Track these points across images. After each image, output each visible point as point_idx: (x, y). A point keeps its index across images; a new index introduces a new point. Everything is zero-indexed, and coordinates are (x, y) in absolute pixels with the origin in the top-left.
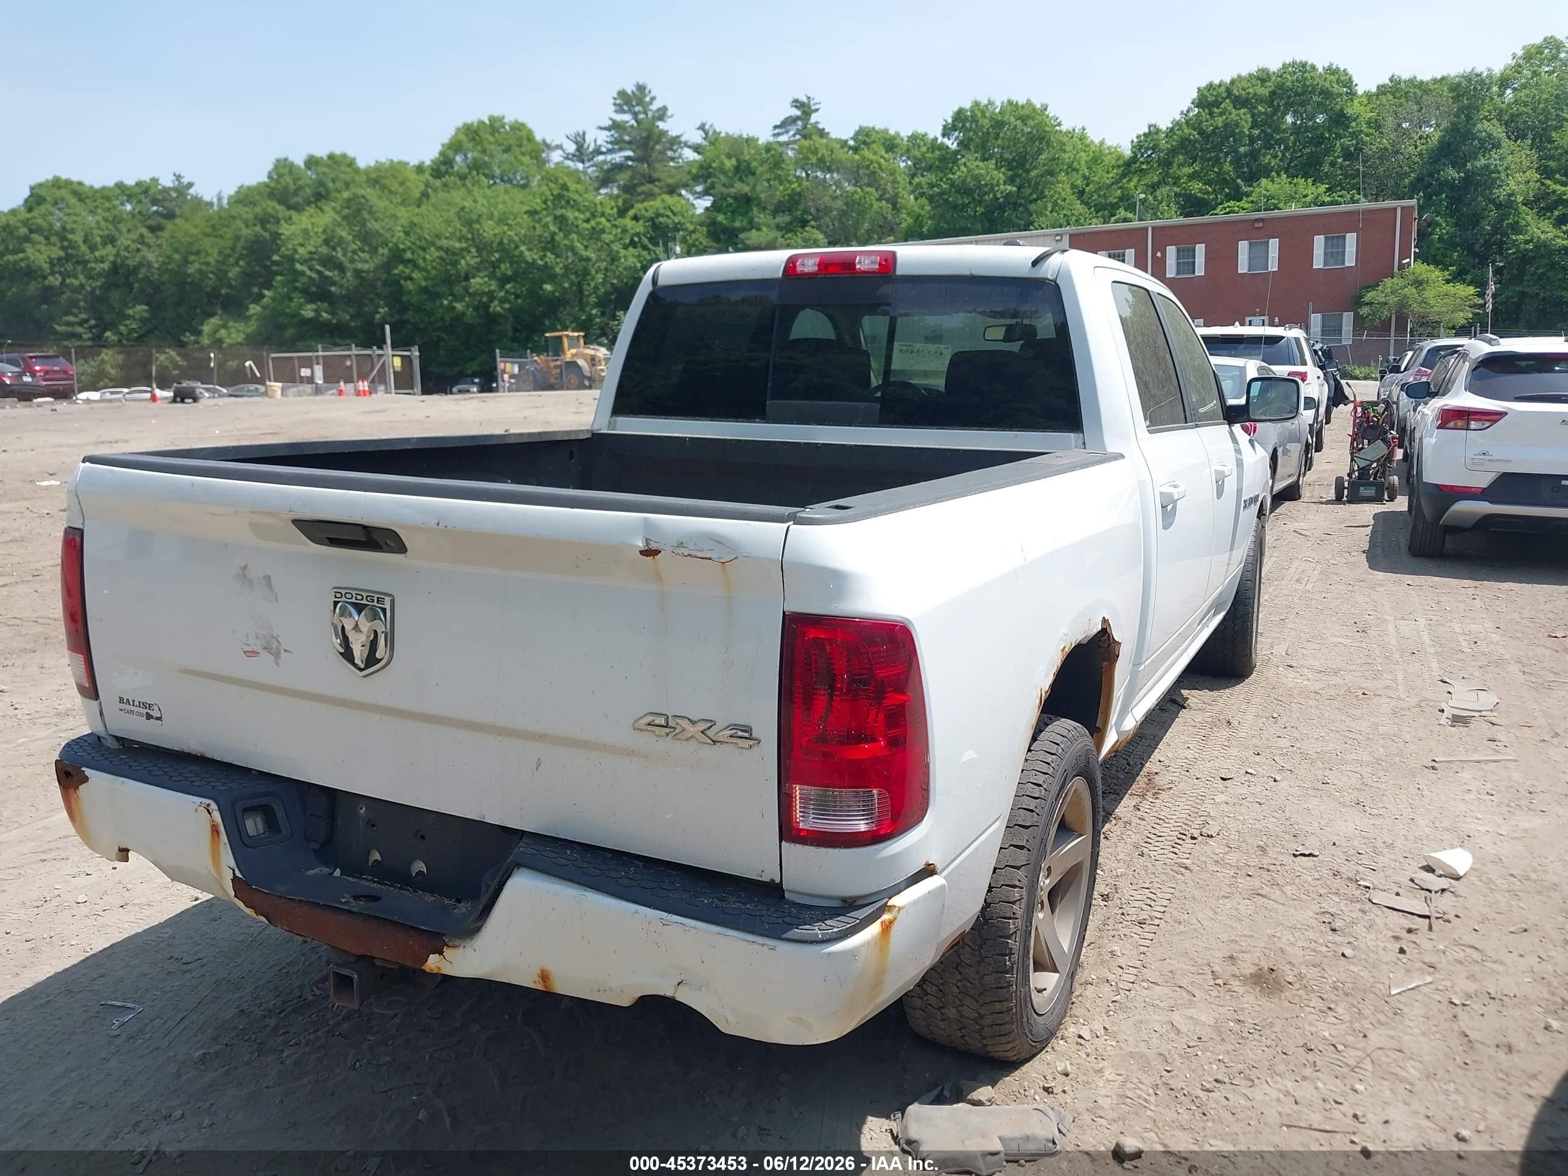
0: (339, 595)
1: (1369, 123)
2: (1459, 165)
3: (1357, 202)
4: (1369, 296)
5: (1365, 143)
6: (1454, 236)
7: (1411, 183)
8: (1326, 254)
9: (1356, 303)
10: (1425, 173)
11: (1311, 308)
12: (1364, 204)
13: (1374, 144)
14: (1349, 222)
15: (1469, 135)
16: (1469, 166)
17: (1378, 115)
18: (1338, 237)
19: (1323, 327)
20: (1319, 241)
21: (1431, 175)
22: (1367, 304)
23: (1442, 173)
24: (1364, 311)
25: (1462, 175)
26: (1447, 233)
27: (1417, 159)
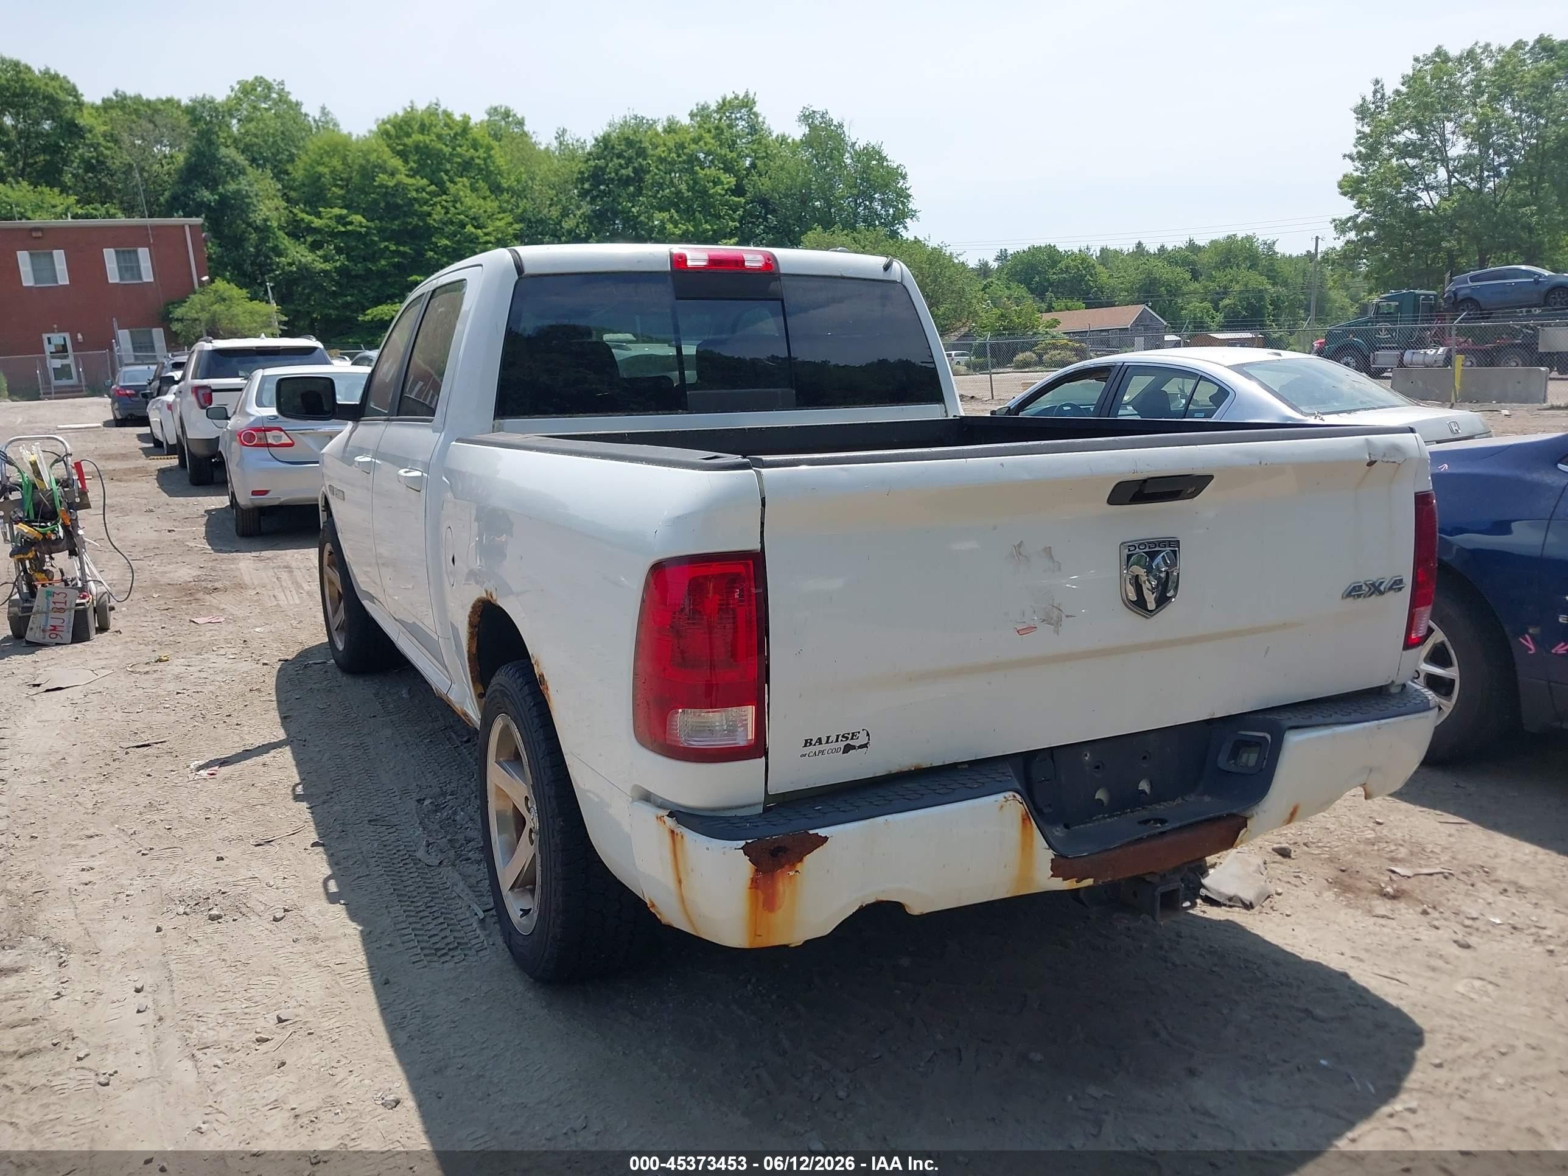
0: (1132, 548)
1: (104, 136)
2: (212, 187)
3: (113, 216)
4: (179, 312)
5: (106, 157)
6: (222, 257)
7: (167, 201)
8: (120, 268)
9: (165, 320)
10: (180, 192)
11: (115, 325)
12: (122, 220)
13: (118, 160)
14: (139, 236)
15: (214, 160)
16: (221, 189)
17: (113, 129)
18: (129, 252)
19: (133, 344)
20: (109, 254)
21: (185, 195)
22: (177, 320)
23: (196, 193)
24: (176, 327)
25: (217, 197)
26: (215, 253)
27: (166, 178)
